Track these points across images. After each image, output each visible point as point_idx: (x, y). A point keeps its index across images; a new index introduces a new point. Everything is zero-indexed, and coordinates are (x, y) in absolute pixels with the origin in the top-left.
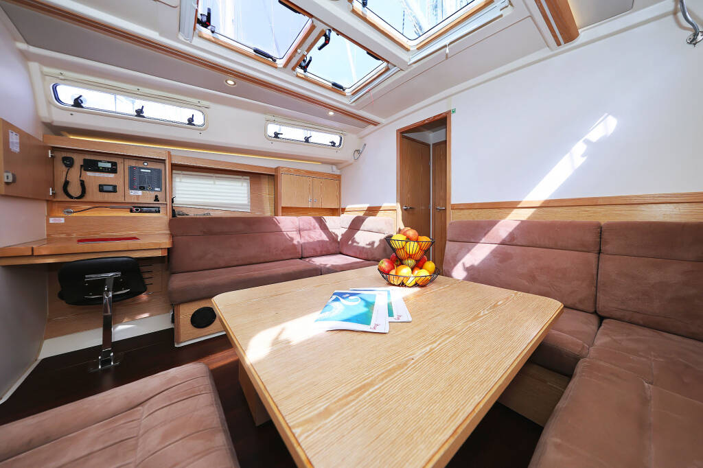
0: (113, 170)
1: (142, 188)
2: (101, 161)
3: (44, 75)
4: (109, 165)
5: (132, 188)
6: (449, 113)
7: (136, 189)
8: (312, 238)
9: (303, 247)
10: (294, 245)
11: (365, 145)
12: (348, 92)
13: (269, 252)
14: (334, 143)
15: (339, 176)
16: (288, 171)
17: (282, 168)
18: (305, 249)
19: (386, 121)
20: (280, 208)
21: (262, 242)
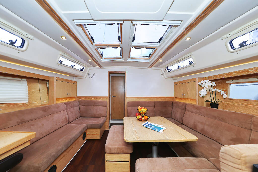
6: (126, 72)
8: (71, 112)
9: (69, 118)
10: (66, 118)
11: (95, 73)
12: (103, 57)
13: (57, 124)
14: (81, 69)
15: (76, 82)
16: (58, 80)
17: (57, 77)
18: (70, 118)
19: (104, 67)
20: (55, 99)
21: (53, 120)
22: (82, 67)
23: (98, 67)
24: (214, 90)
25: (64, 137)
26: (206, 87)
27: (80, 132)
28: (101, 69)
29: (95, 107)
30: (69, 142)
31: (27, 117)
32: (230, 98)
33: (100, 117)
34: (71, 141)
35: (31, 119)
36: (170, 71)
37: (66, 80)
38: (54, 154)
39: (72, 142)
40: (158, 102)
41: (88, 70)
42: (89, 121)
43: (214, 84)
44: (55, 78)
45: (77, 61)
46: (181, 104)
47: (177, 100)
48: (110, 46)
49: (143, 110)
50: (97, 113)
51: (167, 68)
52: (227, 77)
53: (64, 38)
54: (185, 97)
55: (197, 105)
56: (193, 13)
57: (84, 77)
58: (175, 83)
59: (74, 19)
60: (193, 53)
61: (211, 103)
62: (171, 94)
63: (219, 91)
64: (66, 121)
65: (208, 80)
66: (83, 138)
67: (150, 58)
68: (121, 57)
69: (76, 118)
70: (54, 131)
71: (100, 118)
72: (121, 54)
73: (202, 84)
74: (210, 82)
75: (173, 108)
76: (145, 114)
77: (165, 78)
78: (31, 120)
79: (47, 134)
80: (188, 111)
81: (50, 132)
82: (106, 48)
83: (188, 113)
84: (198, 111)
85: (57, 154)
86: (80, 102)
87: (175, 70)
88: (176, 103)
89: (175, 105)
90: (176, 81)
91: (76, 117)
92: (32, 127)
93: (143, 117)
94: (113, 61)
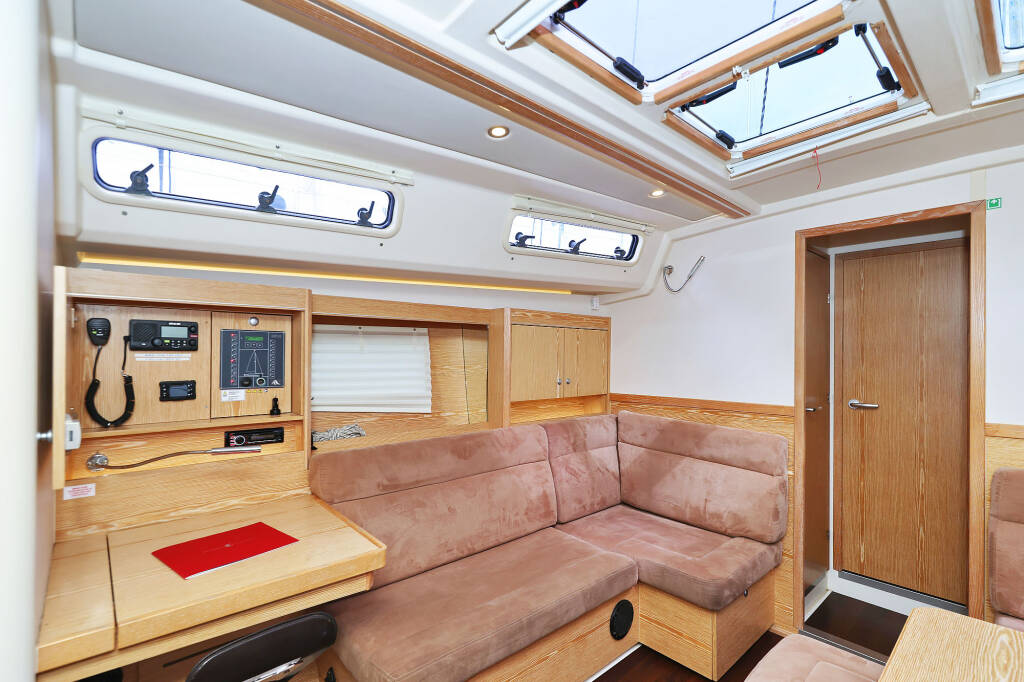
0: (191, 345)
1: (246, 383)
2: (166, 324)
3: (80, 116)
4: (183, 333)
5: (226, 384)
6: (981, 205)
7: (235, 387)
8: (574, 473)
9: (560, 498)
10: (545, 496)
11: (702, 260)
12: (737, 152)
13: (504, 519)
14: (623, 252)
15: (607, 321)
16: (522, 318)
17: (513, 310)
18: (564, 502)
19: (765, 209)
20: (507, 405)
21: (490, 497)
22: (631, 238)
23: (721, 219)
25: (514, 594)
27: (584, 594)
28: (742, 227)
29: (703, 469)
30: (521, 629)
31: (407, 473)
33: (732, 537)
34: (531, 624)
35: (417, 482)
37: (557, 317)
38: (449, 658)
39: (537, 633)
41: (660, 245)
42: (653, 542)
44: (508, 313)
45: (592, 216)
48: (756, 60)
50: (711, 508)
53: (499, 132)
57: (644, 291)
59: (492, 27)
64: (542, 511)
66: (612, 629)
68: (897, 96)
69: (597, 507)
70: (491, 545)
71: (728, 542)
72: (885, 78)
78: (417, 484)
79: (466, 553)
81: (478, 547)
82: (733, 88)
85: (462, 664)
86: (621, 427)
91: (598, 499)
92: (416, 509)
94: (819, 152)
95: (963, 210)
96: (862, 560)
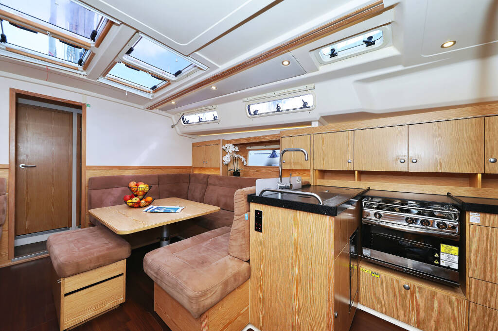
12: (3, 45)
24: (236, 156)
26: (230, 153)
32: (249, 165)
36: (187, 123)
40: (164, 176)
43: (237, 149)
46: (202, 176)
47: (196, 172)
48: (55, 36)
49: (143, 187)
51: (183, 118)
52: (246, 142)
54: (207, 166)
55: (221, 175)
56: (220, 67)
58: (193, 144)
60: (218, 106)
61: (234, 171)
62: (187, 161)
63: (241, 157)
65: (232, 144)
67: (154, 93)
68: (80, 67)
73: (226, 148)
74: (234, 146)
75: (191, 183)
76: (145, 194)
77: (177, 133)
80: (210, 184)
82: (36, 33)
83: (211, 187)
84: (221, 182)
87: (194, 124)
88: (195, 175)
89: (192, 179)
90: (195, 141)
93: (141, 200)
94: (48, 68)
95: (80, 104)
96: (27, 228)
